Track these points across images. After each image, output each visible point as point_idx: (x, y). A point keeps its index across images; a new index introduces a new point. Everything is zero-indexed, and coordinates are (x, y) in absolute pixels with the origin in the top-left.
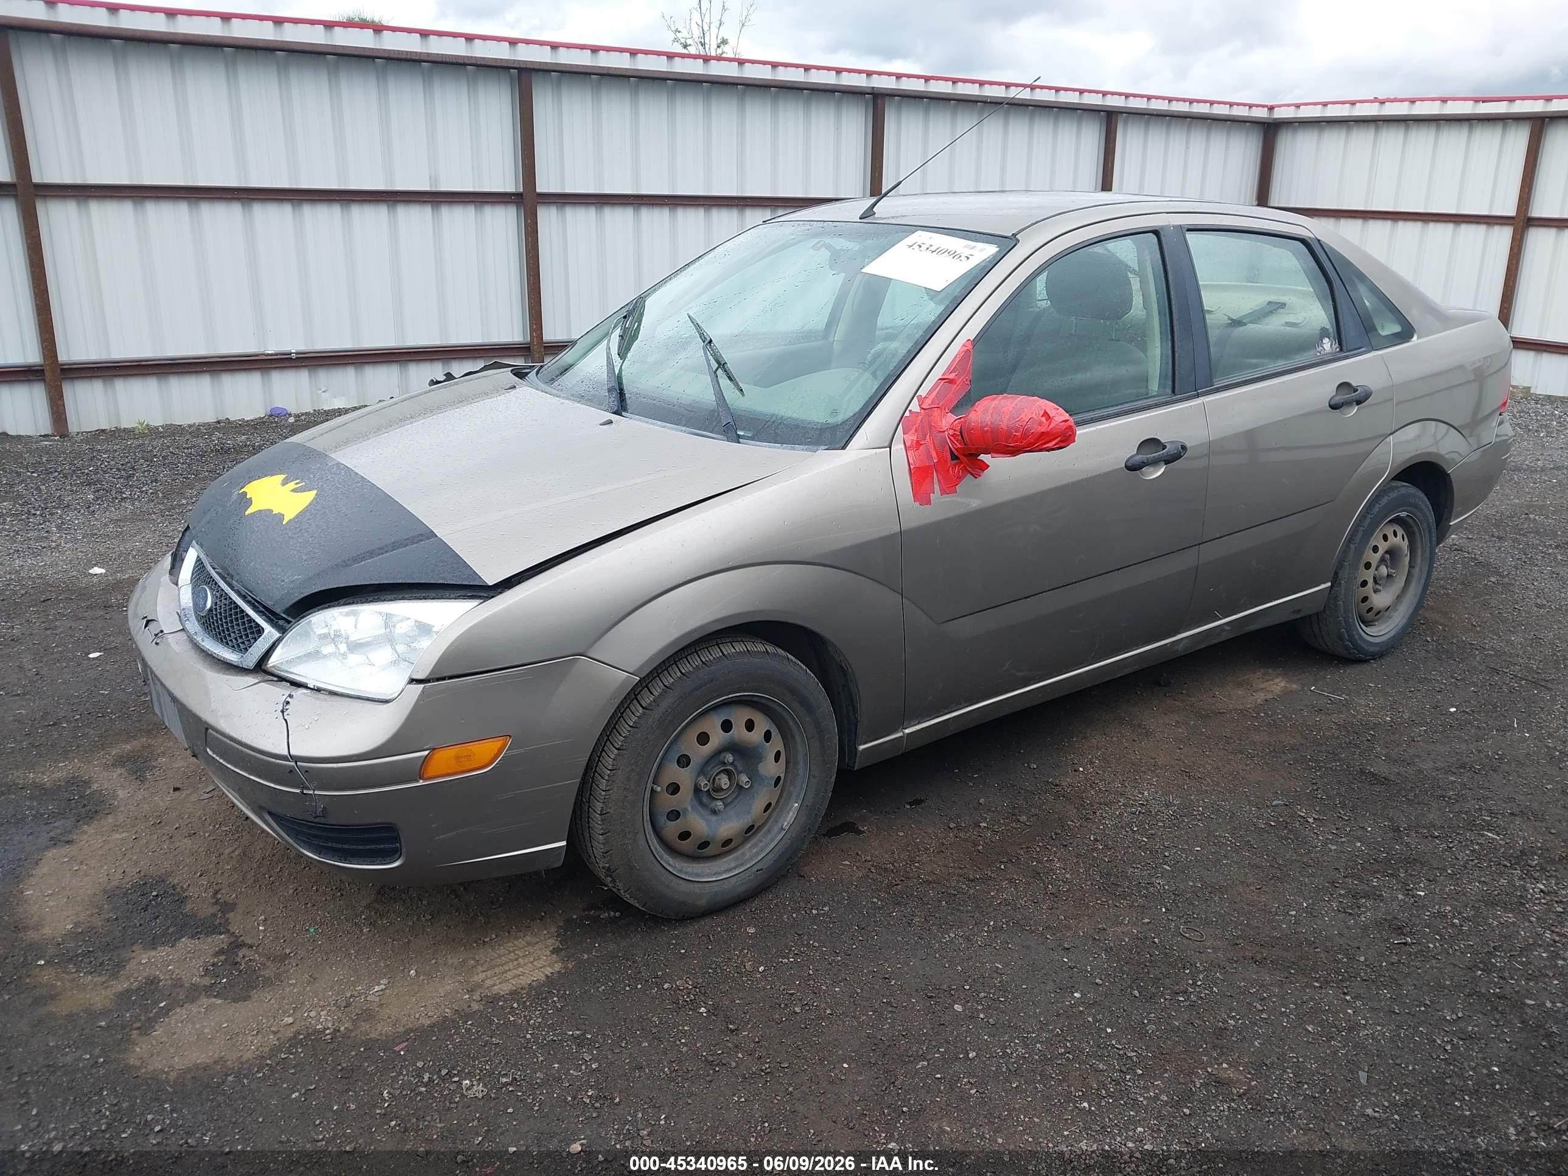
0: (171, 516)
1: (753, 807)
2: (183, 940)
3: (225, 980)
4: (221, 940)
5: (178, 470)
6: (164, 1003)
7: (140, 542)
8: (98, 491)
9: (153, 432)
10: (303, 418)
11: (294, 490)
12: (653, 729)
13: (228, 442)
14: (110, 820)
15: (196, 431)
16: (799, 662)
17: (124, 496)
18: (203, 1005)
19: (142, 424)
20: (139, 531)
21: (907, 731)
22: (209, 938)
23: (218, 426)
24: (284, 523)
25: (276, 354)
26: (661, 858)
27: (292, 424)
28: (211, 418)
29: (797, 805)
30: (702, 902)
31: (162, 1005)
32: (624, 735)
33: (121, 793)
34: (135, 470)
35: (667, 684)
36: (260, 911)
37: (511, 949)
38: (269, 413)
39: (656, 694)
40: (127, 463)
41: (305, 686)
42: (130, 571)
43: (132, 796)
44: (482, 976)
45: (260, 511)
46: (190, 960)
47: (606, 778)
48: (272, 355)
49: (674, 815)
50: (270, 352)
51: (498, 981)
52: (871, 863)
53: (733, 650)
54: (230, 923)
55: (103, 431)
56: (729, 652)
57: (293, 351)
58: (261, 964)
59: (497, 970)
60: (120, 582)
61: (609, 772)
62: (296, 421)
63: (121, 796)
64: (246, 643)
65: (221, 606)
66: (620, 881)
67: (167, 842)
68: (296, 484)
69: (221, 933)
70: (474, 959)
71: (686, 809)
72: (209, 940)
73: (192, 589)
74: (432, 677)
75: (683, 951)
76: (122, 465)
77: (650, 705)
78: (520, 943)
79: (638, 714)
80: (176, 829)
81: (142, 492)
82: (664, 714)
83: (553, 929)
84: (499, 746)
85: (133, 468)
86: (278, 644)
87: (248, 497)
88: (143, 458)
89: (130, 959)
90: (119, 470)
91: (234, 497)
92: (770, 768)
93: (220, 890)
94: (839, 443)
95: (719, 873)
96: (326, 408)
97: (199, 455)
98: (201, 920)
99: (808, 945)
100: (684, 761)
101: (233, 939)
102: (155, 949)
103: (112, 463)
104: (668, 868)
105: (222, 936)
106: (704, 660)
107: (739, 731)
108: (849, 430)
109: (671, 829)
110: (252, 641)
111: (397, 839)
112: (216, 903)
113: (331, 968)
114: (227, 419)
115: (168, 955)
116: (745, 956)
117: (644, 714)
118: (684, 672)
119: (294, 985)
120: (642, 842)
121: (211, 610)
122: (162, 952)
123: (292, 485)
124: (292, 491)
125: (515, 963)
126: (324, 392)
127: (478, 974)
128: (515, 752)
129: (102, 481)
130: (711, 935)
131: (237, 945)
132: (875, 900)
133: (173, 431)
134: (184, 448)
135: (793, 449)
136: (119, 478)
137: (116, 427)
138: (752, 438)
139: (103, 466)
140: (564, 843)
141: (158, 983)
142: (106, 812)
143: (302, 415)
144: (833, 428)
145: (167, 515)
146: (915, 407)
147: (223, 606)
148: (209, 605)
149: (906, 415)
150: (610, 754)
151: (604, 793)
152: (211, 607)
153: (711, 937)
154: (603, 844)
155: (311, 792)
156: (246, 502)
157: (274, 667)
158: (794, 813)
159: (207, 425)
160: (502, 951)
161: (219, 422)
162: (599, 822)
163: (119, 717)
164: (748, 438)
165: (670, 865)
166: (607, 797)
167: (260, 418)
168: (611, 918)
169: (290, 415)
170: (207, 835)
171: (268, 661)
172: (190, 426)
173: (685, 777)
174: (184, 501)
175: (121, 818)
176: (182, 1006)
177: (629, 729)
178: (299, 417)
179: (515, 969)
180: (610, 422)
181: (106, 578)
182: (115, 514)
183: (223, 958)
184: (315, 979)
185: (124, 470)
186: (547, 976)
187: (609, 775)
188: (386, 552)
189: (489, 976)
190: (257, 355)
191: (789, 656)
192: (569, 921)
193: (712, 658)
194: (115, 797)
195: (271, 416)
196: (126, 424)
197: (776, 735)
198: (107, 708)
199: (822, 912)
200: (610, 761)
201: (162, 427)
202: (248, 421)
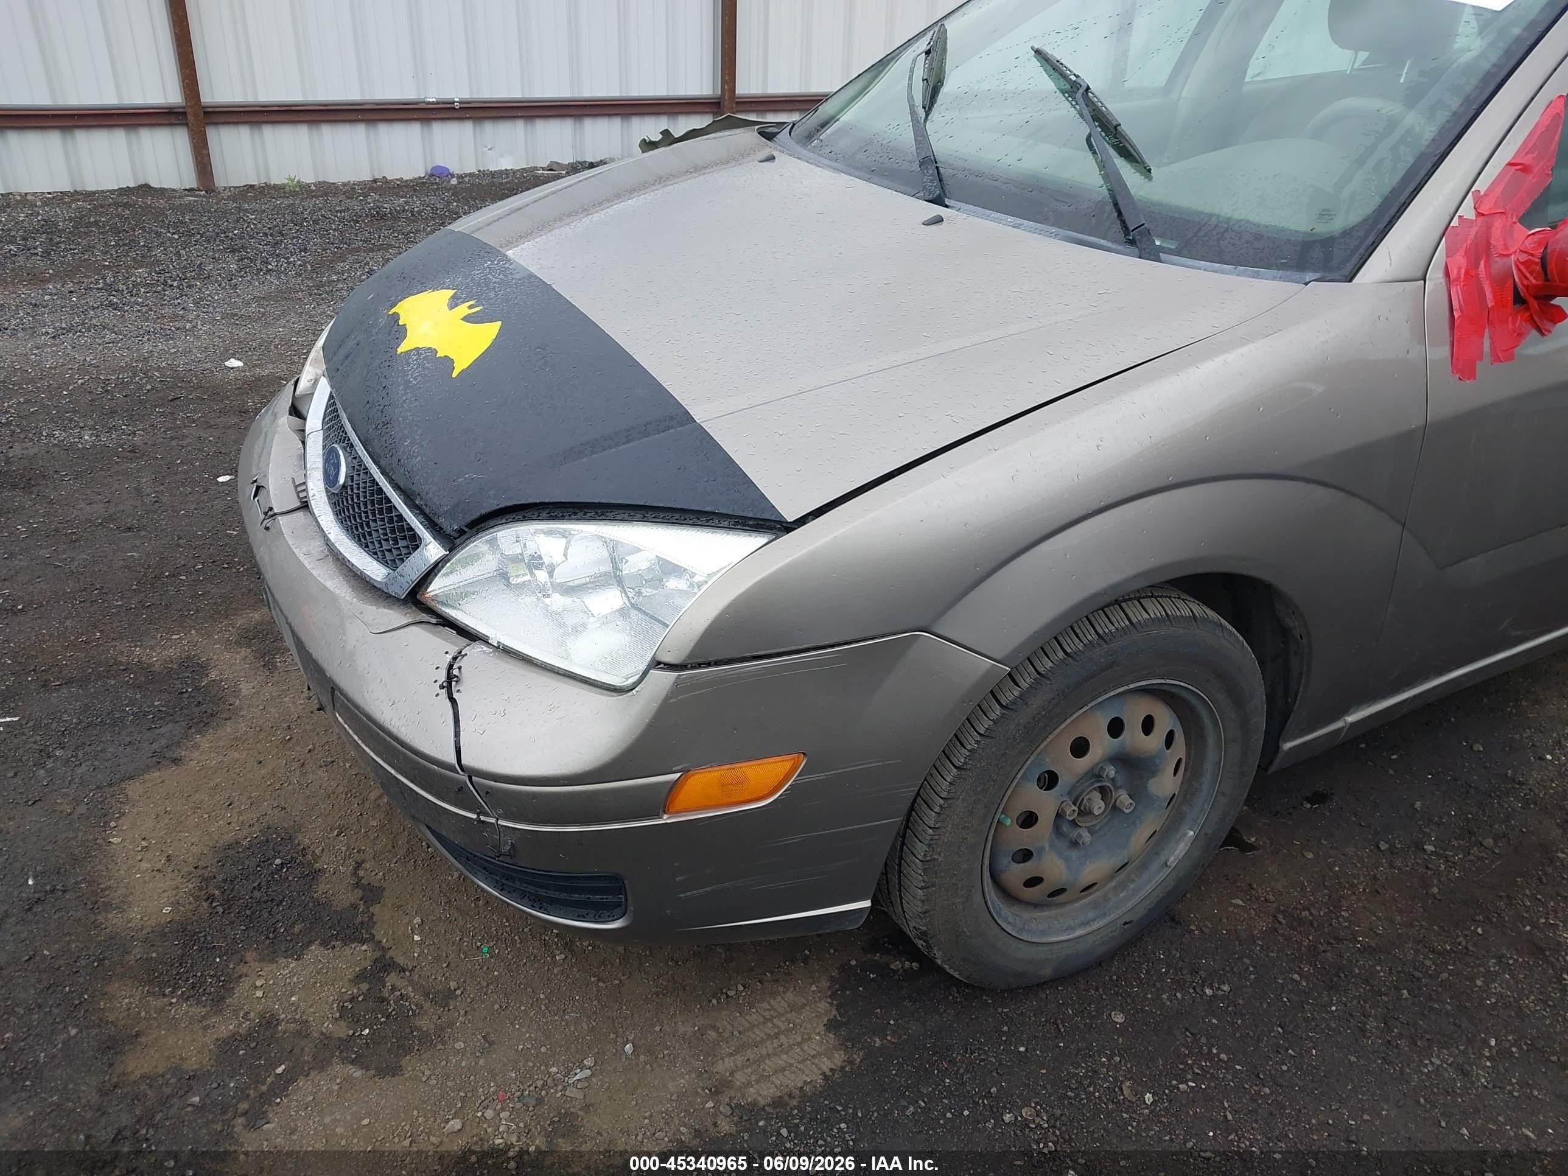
0: (320, 295)
1: (1133, 839)
2: (313, 947)
3: (367, 1031)
4: (360, 954)
5: (329, 238)
6: (283, 1067)
7: (284, 327)
8: (242, 260)
9: (304, 191)
10: (467, 179)
11: (467, 319)
12: (1015, 740)
13: (385, 205)
14: (229, 730)
15: (350, 190)
16: (1236, 632)
17: (270, 267)
18: (336, 1077)
19: (293, 181)
20: (284, 314)
21: (1351, 719)
22: (347, 948)
23: (375, 185)
24: (454, 375)
25: (438, 103)
26: (999, 914)
27: (455, 186)
28: (366, 177)
29: (1192, 833)
30: (1047, 972)
31: (279, 1070)
32: (969, 747)
33: (245, 688)
34: (282, 235)
35: (1042, 670)
36: (415, 906)
37: (767, 1014)
38: (429, 172)
39: (1024, 685)
40: (275, 226)
41: (483, 640)
42: (270, 366)
43: (257, 693)
44: (729, 1063)
45: (417, 349)
46: (321, 986)
47: (937, 809)
48: (432, 103)
49: (1026, 855)
50: (431, 100)
51: (753, 1078)
52: (1274, 905)
53: (1145, 616)
54: (375, 923)
55: (252, 186)
56: (1140, 618)
57: (456, 100)
58: (416, 1005)
59: (750, 1054)
60: (258, 379)
61: (942, 802)
62: (459, 183)
63: (244, 692)
64: (395, 552)
65: (358, 484)
66: (939, 950)
67: (298, 772)
68: (470, 307)
69: (363, 941)
70: (715, 1028)
71: (1043, 848)
72: (347, 951)
73: (324, 440)
74: (690, 661)
75: (1022, 1049)
76: (269, 228)
77: (1013, 703)
78: (779, 1004)
79: (993, 716)
80: (310, 751)
81: (289, 263)
82: (1033, 719)
83: (825, 984)
84: (788, 768)
85: (281, 233)
86: (443, 567)
87: (401, 323)
88: (292, 221)
89: (240, 977)
90: (265, 234)
91: (382, 321)
92: (1165, 784)
93: (363, 861)
94: (1339, 269)
95: (1072, 929)
96: (492, 169)
97: (353, 220)
98: (336, 912)
99: (1210, 1056)
100: (1049, 780)
101: (378, 954)
102: (273, 961)
103: (259, 226)
104: (1004, 925)
105: (364, 947)
106: (1101, 632)
107: (1133, 736)
108: (1357, 247)
109: (1015, 873)
110: (404, 551)
111: (621, 890)
112: (357, 885)
113: (512, 1024)
114: (384, 177)
115: (292, 973)
116: (1117, 1068)
117: (1003, 716)
118: (1069, 650)
119: (461, 1053)
120: (978, 898)
121: (344, 487)
122: (286, 969)
123: (463, 309)
124: (463, 319)
125: (776, 1043)
126: (490, 149)
127: (723, 1059)
128: (810, 778)
129: (247, 248)
130: (1059, 1022)
131: (384, 965)
132: (1296, 977)
133: (325, 190)
134: (337, 211)
135: (1256, 276)
136: (266, 245)
137: (265, 183)
138: (1178, 253)
139: (249, 229)
140: (867, 904)
141: (277, 1025)
142: (224, 716)
143: (466, 176)
144: (1328, 242)
145: (316, 294)
146: (1468, 211)
147: (362, 485)
148: (342, 480)
149: (1453, 224)
150: (945, 774)
151: (930, 831)
152: (344, 483)
153: (1061, 1026)
154: (922, 901)
155: (493, 821)
156: (399, 332)
157: (434, 598)
158: (1186, 845)
159: (362, 184)
160: (754, 1017)
161: (375, 181)
162: (920, 872)
163: (248, 569)
164: (1170, 252)
165: (1009, 923)
166: (937, 837)
167: (420, 178)
168: (905, 971)
169: (453, 176)
170: (348, 765)
171: (428, 587)
172: (344, 185)
173: (1046, 804)
174: (334, 278)
175: (243, 727)
176: (308, 1075)
177: (979, 738)
178: (463, 178)
179: (775, 1055)
180: (939, 220)
181: (243, 374)
182: (261, 291)
183: (365, 987)
184: (490, 1045)
185: (271, 235)
186: (824, 1074)
187: (941, 806)
188: (617, 445)
189: (739, 1064)
190: (417, 103)
191: (1223, 621)
192: (844, 968)
193: (1113, 630)
194: (236, 693)
195: (432, 175)
196: (276, 180)
197: (1179, 738)
198: (235, 556)
199: (1220, 993)
200: (945, 785)
201: (314, 184)
202: (407, 181)
